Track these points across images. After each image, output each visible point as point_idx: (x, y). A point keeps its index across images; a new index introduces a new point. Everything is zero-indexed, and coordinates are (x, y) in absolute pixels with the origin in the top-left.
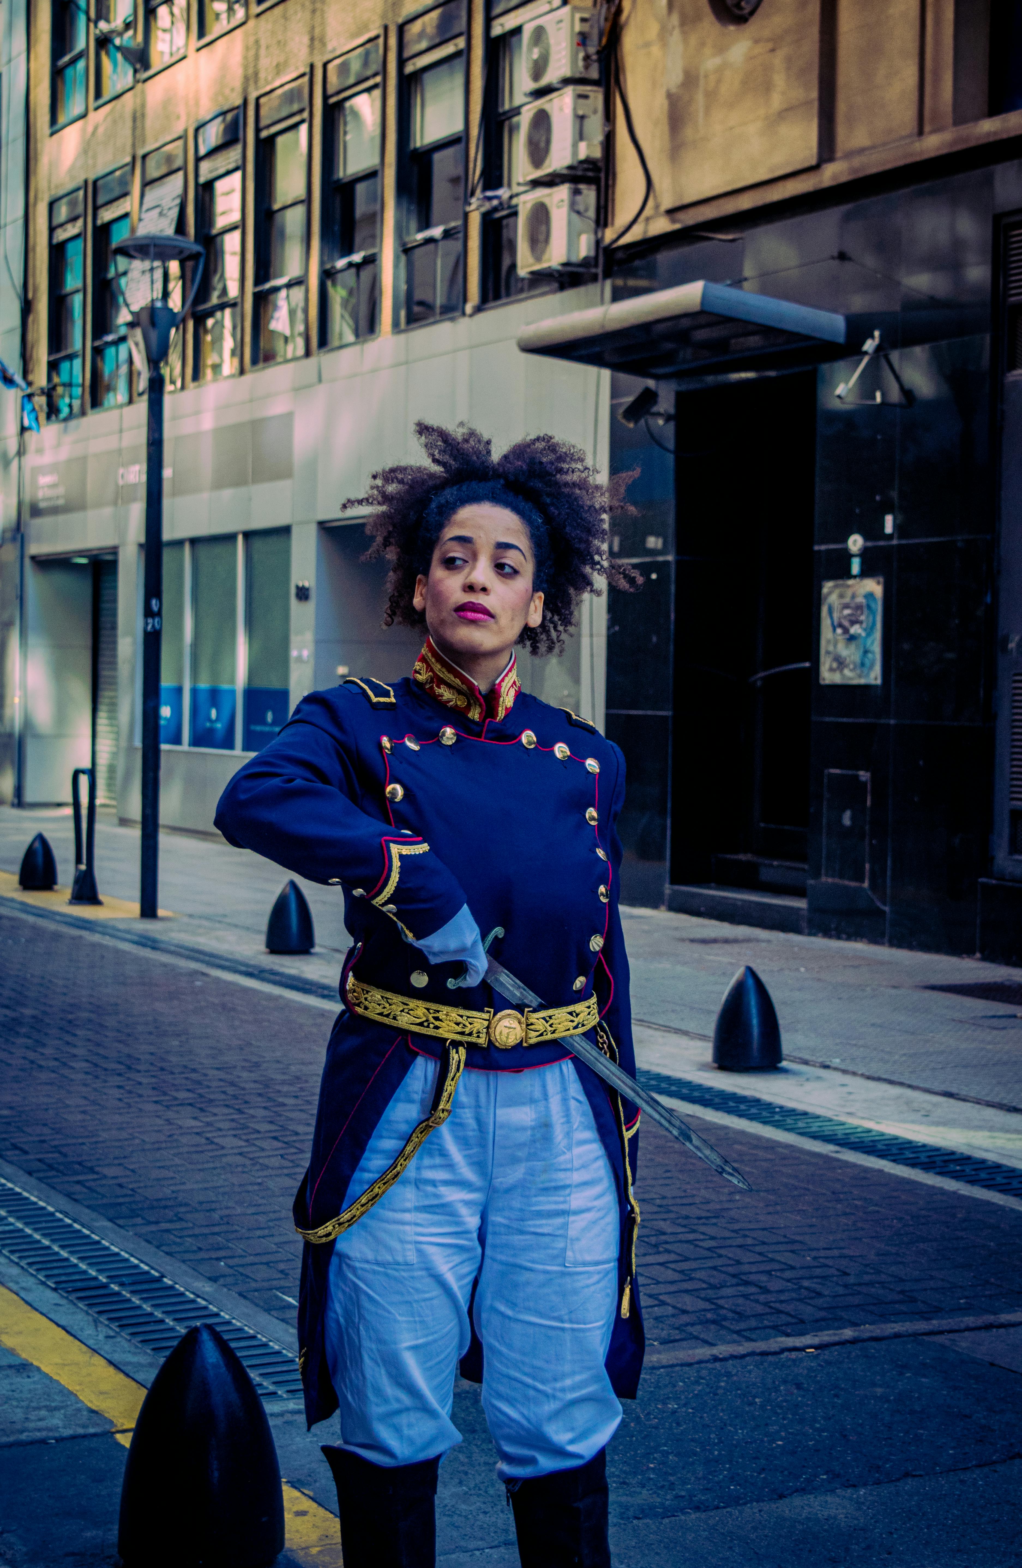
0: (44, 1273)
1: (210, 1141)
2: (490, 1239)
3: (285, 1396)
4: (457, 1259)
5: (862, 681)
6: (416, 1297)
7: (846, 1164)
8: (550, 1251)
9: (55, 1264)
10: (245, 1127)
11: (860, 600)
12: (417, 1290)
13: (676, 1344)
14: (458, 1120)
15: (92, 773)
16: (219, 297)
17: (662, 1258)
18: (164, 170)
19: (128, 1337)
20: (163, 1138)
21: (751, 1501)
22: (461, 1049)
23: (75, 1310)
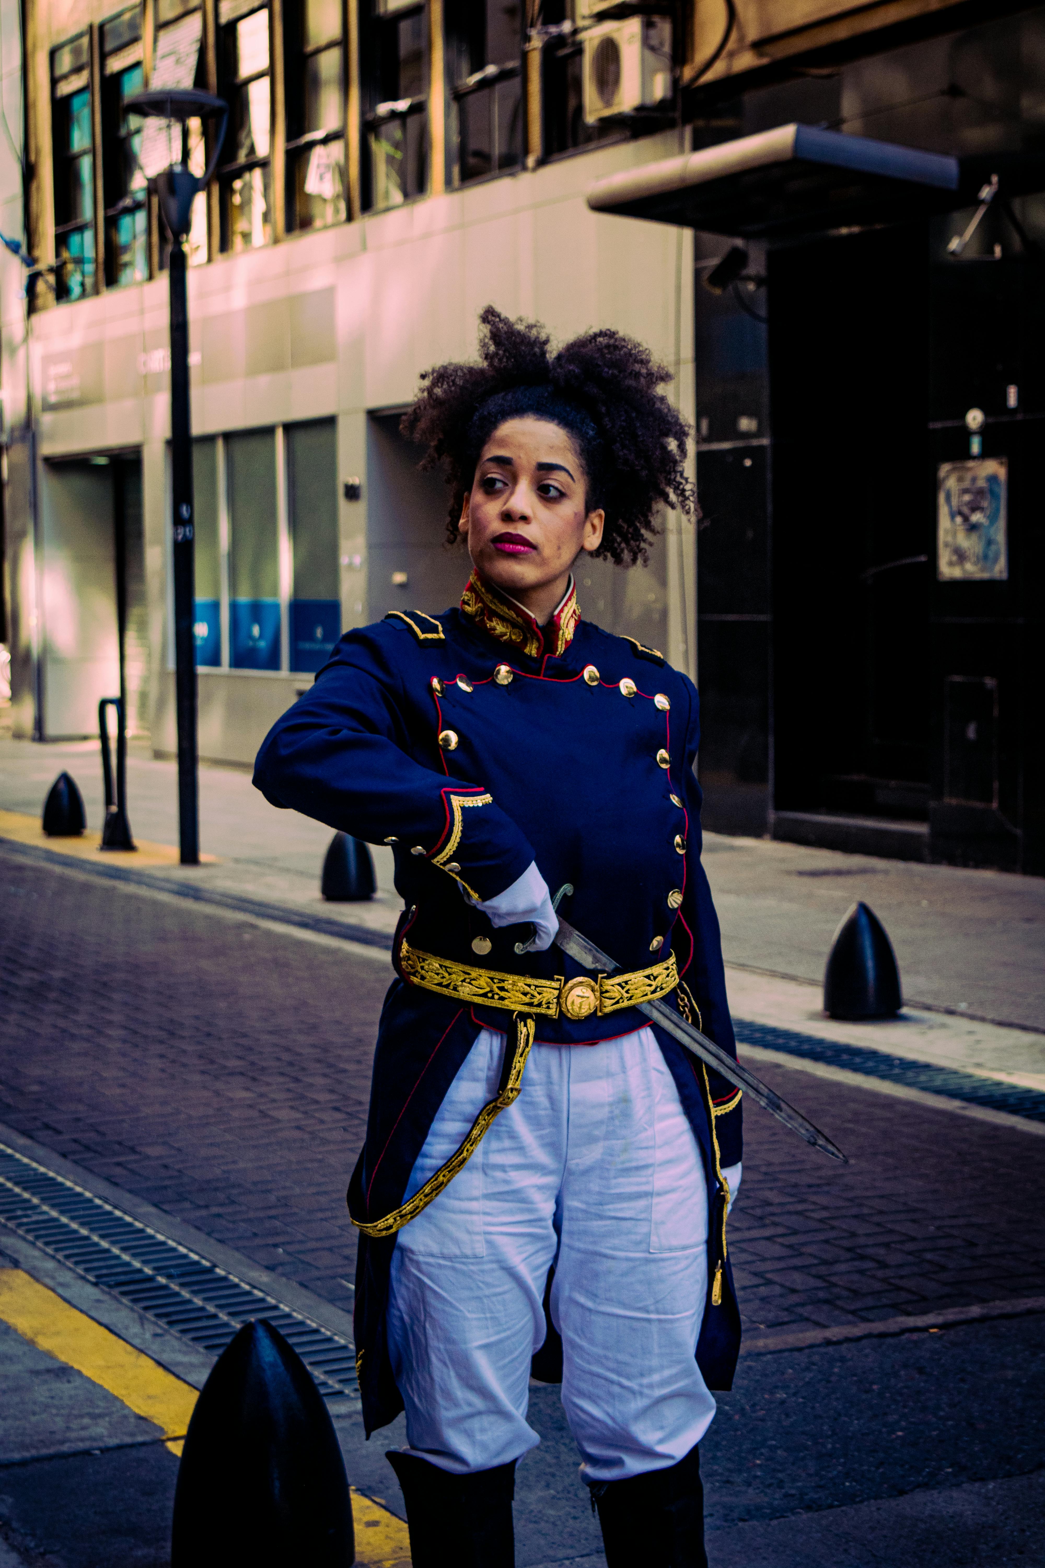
0: (83, 1266)
1: (263, 1114)
2: (566, 1226)
3: (352, 1395)
4: (531, 1249)
5: (986, 575)
6: (487, 1292)
7: (973, 1122)
8: (633, 1237)
9: (95, 1256)
10: (302, 1097)
11: (981, 483)
12: (487, 1284)
13: (785, 1327)
14: (528, 1099)
15: (121, 703)
16: (247, 156)
17: (768, 1232)
18: (178, 10)
19: (178, 1335)
20: (211, 1111)
21: (868, 1499)
22: (529, 1021)
23: (119, 1306)
